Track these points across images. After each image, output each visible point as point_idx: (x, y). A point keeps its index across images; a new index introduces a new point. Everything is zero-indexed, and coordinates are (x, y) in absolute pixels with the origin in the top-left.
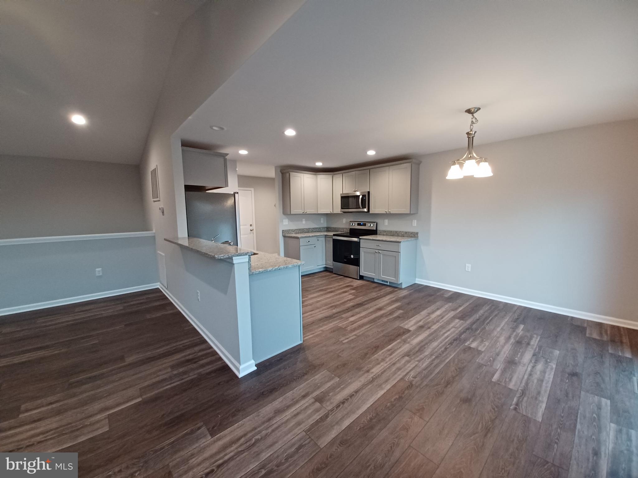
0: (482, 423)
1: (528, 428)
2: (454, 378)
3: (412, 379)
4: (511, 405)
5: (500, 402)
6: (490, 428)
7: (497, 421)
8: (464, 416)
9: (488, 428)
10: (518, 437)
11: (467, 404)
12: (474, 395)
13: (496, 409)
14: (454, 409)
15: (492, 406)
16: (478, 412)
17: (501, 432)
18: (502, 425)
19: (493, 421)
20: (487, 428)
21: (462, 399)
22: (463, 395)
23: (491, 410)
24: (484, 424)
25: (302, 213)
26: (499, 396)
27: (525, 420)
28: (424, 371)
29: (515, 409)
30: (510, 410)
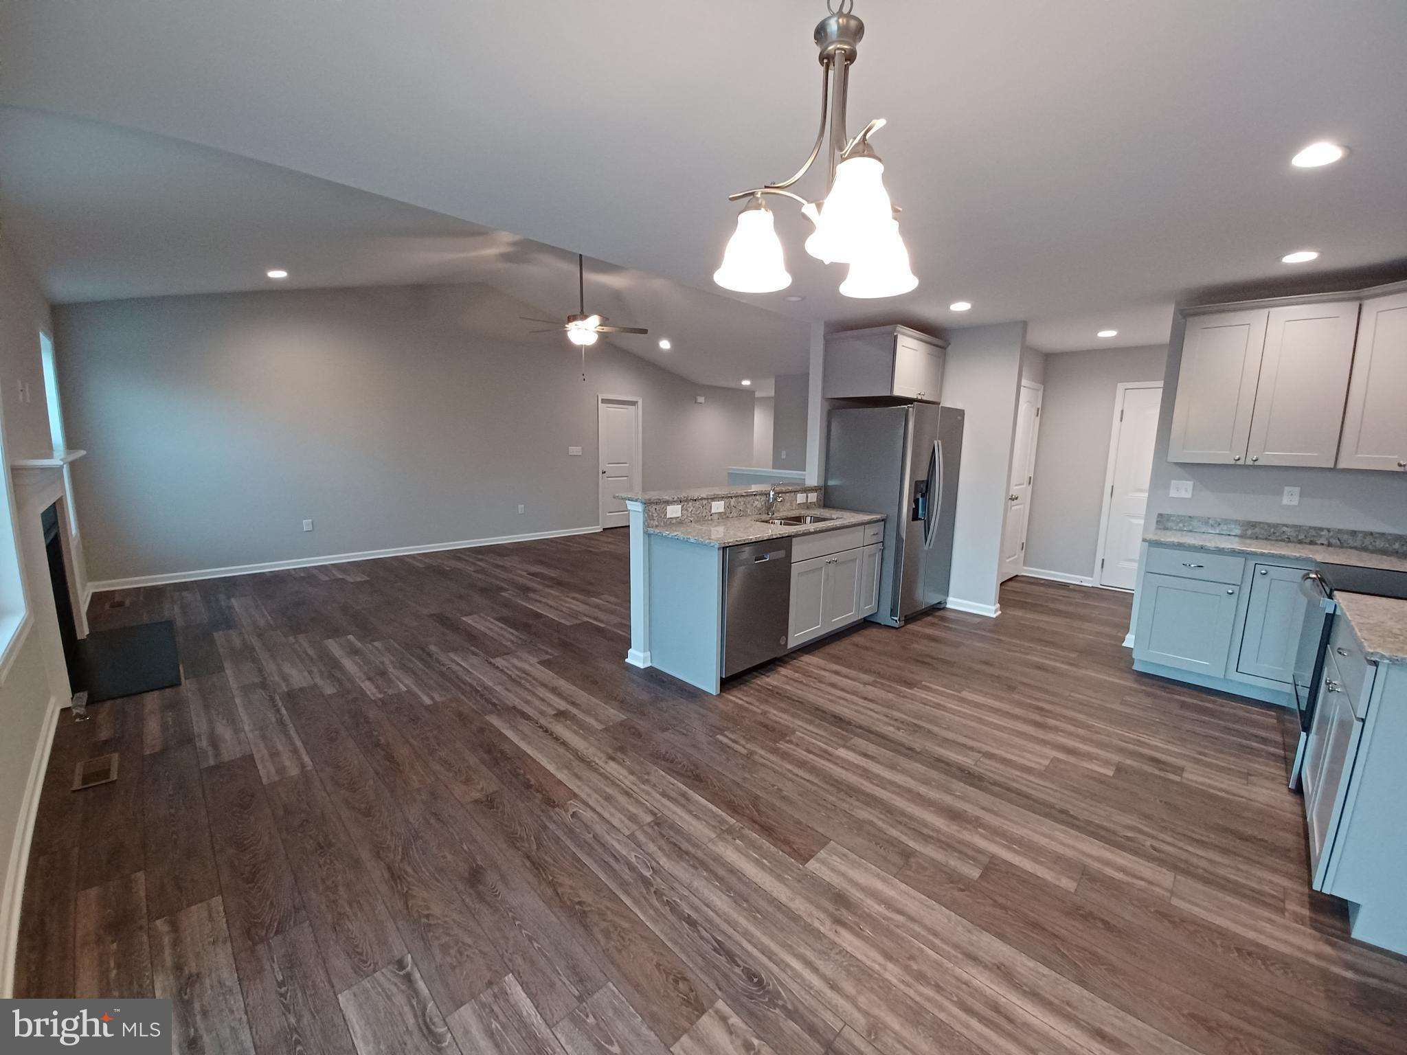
0: (414, 878)
1: (348, 953)
2: (553, 885)
3: (571, 811)
4: (415, 963)
5: (436, 943)
6: (396, 884)
7: (400, 905)
8: (444, 857)
9: (398, 881)
10: (349, 920)
11: (466, 874)
12: (481, 898)
13: (424, 920)
14: (465, 848)
15: (438, 918)
16: (439, 884)
17: (379, 896)
18: (387, 907)
19: (406, 897)
20: (399, 877)
21: (481, 871)
22: (491, 877)
23: (428, 908)
24: (409, 879)
25: (1233, 462)
26: (453, 952)
27: (365, 962)
28: (591, 835)
29: (401, 964)
30: (406, 951)
